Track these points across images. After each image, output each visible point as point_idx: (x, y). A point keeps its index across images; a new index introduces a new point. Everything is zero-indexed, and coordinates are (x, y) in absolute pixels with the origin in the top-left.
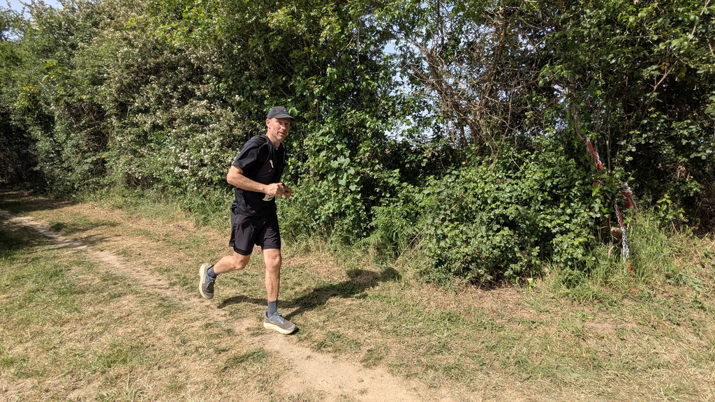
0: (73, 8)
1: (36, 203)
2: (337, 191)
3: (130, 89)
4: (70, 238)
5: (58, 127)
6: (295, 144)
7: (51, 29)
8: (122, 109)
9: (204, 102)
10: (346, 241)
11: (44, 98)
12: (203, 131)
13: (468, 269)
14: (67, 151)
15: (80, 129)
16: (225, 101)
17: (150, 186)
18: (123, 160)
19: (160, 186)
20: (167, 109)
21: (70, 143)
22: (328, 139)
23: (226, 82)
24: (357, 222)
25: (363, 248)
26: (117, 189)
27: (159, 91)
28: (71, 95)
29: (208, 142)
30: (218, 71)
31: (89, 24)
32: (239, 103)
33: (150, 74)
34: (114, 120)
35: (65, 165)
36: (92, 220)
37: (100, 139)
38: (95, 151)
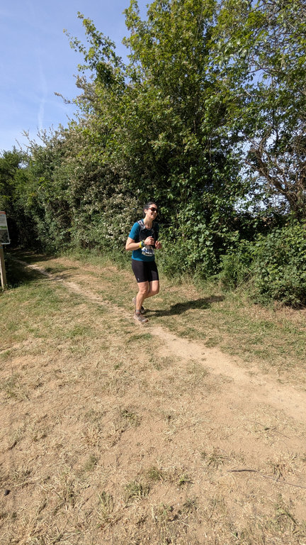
0: (52, 146)
1: (38, 257)
2: (198, 246)
3: (81, 191)
4: (55, 275)
5: (47, 215)
6: (172, 218)
7: (41, 160)
8: (78, 202)
9: (120, 195)
10: (204, 277)
11: (40, 199)
12: (121, 213)
13: (284, 295)
14: (52, 228)
15: (57, 216)
16: (131, 193)
17: (93, 247)
18: (79, 232)
19: (99, 247)
20: (101, 200)
21: (53, 224)
22: (192, 213)
23: (132, 182)
24: (210, 265)
25: (214, 282)
26: (77, 249)
27: (96, 190)
28: (53, 197)
29: (123, 219)
30: (127, 175)
31: (59, 154)
32: (140, 194)
33: (91, 181)
34: (74, 209)
35: (51, 237)
36: (65, 266)
37: (67, 221)
38: (65, 228)
